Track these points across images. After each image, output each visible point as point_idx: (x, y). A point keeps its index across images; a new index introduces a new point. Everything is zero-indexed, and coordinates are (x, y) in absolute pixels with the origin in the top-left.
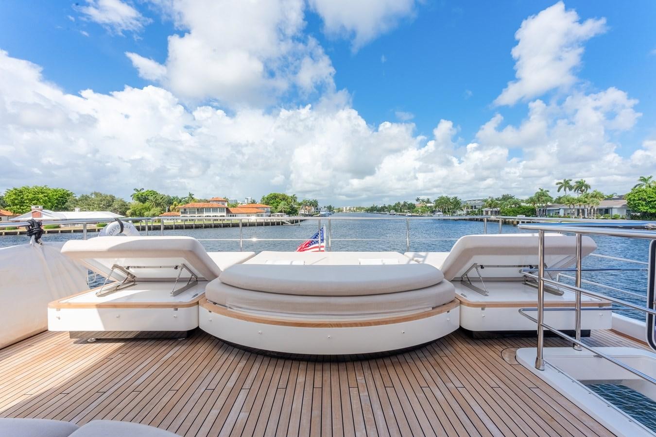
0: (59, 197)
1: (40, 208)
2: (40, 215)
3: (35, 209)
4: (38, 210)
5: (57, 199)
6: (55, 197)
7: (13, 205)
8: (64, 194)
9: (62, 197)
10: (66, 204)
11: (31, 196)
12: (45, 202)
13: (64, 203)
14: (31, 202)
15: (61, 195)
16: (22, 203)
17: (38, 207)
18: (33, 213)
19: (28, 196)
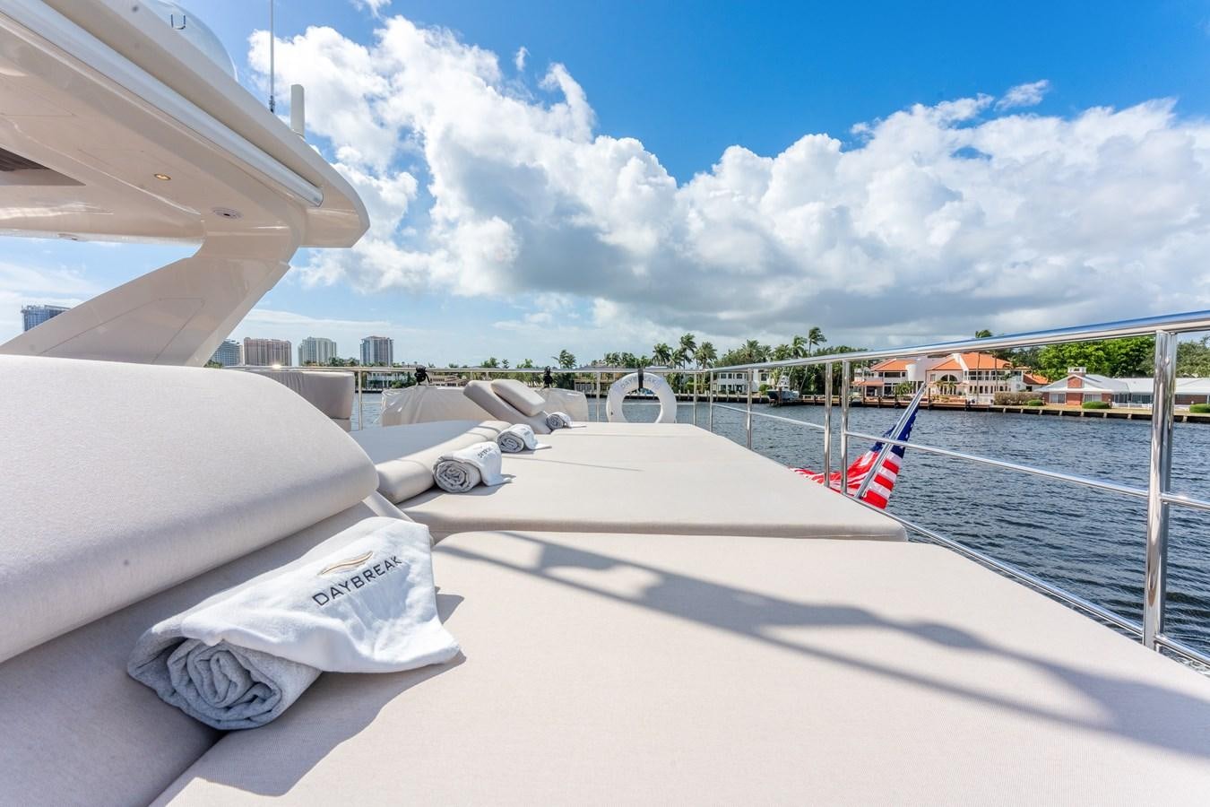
0: (1133, 350)
1: (1081, 371)
2: (1080, 384)
3: (1072, 373)
4: (1079, 374)
5: (1127, 354)
6: (1123, 351)
7: (1049, 368)
8: (1142, 343)
9: (1138, 351)
10: (1143, 363)
11: (1075, 351)
12: (1099, 361)
13: (1139, 361)
14: (1076, 362)
15: (1136, 345)
16: (1063, 363)
17: (1078, 370)
18: (1069, 380)
19: (1070, 352)
